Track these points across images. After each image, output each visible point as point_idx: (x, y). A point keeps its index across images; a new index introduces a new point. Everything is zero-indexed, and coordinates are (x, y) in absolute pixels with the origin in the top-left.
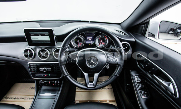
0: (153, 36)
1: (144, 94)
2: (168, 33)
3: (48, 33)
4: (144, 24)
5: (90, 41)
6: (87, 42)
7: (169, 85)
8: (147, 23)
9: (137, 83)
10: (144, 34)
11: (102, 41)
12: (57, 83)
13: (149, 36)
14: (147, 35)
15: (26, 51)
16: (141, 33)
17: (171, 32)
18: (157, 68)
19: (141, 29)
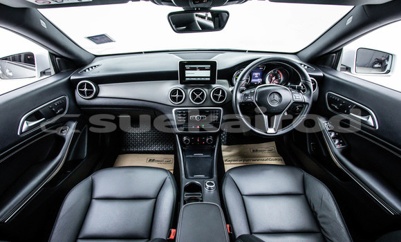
0: (348, 69)
1: (339, 144)
2: (373, 67)
3: (209, 66)
4: (335, 53)
5: (257, 78)
6: (253, 80)
7: (368, 118)
8: (339, 52)
9: (329, 131)
10: (334, 67)
11: (274, 78)
12: (210, 141)
13: (342, 69)
14: (339, 68)
15: (174, 92)
16: (330, 65)
17: (376, 66)
18: (354, 104)
19: (330, 59)
